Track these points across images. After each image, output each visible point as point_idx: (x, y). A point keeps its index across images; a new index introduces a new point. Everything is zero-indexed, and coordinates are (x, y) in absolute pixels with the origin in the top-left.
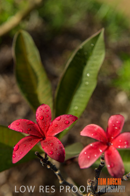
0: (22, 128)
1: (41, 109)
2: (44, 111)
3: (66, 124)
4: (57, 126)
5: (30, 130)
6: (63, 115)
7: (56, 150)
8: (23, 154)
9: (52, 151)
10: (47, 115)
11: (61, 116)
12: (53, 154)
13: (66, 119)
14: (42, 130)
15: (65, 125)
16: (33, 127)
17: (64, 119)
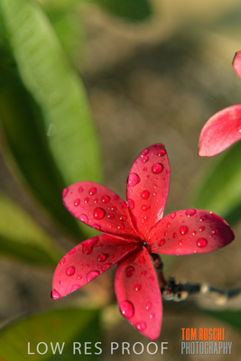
0: (89, 269)
1: (79, 201)
2: (87, 199)
3: (159, 172)
4: (147, 194)
5: (107, 256)
6: (135, 165)
7: (203, 228)
8: (154, 304)
9: (199, 240)
10: (103, 198)
11: (133, 171)
12: (206, 242)
13: (149, 165)
14: (123, 232)
15: (159, 176)
16: (102, 245)
17: (145, 169)
